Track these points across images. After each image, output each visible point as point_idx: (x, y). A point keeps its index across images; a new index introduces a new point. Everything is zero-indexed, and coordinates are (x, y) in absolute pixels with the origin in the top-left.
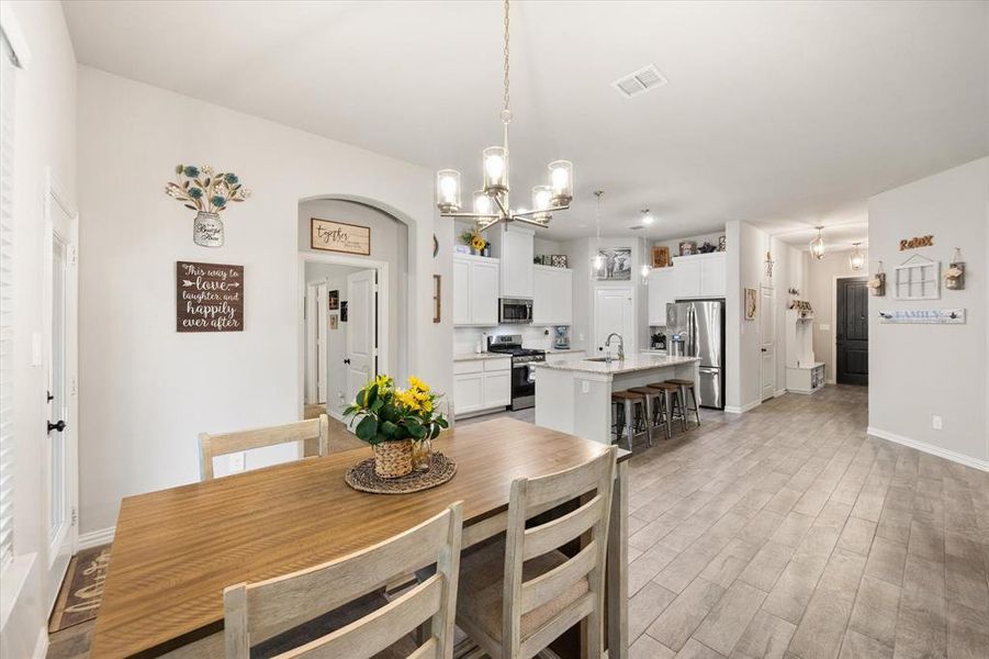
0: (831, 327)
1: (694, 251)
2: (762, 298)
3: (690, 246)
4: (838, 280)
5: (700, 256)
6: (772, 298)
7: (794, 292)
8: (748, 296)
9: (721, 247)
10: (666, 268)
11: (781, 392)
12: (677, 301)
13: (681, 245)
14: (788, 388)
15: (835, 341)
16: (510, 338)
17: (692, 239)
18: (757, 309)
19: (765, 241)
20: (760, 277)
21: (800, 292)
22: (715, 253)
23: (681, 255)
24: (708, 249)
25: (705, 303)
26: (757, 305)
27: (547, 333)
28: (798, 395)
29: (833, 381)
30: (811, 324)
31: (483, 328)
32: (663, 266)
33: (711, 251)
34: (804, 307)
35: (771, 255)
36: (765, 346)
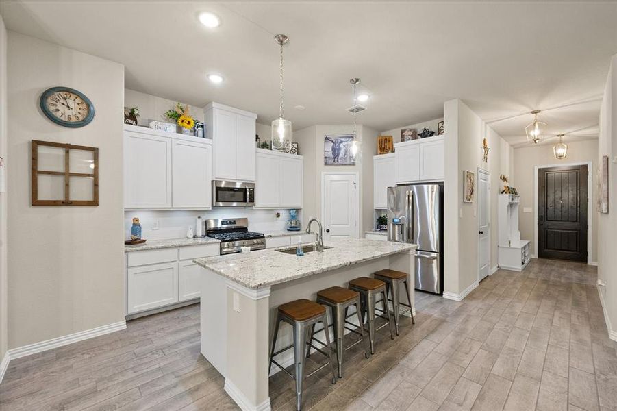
0: (534, 209)
1: (415, 136)
2: (479, 182)
3: (410, 133)
4: (539, 169)
5: (420, 140)
6: (487, 183)
7: (504, 179)
8: (466, 178)
9: (440, 132)
10: (390, 154)
11: (494, 269)
12: (399, 185)
13: (403, 132)
14: (500, 265)
15: (536, 221)
16: (233, 222)
17: (413, 127)
18: (475, 192)
19: (481, 129)
20: (477, 162)
21: (508, 179)
22: (434, 137)
23: (403, 141)
24: (427, 134)
25: (425, 186)
26: (475, 189)
27: (278, 215)
28: (511, 273)
29: (535, 256)
30: (518, 206)
31: (199, 212)
32: (387, 152)
33: (431, 136)
34: (512, 191)
35: (487, 142)
36: (482, 228)
